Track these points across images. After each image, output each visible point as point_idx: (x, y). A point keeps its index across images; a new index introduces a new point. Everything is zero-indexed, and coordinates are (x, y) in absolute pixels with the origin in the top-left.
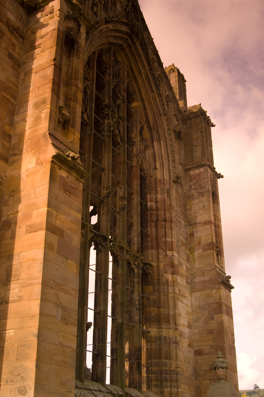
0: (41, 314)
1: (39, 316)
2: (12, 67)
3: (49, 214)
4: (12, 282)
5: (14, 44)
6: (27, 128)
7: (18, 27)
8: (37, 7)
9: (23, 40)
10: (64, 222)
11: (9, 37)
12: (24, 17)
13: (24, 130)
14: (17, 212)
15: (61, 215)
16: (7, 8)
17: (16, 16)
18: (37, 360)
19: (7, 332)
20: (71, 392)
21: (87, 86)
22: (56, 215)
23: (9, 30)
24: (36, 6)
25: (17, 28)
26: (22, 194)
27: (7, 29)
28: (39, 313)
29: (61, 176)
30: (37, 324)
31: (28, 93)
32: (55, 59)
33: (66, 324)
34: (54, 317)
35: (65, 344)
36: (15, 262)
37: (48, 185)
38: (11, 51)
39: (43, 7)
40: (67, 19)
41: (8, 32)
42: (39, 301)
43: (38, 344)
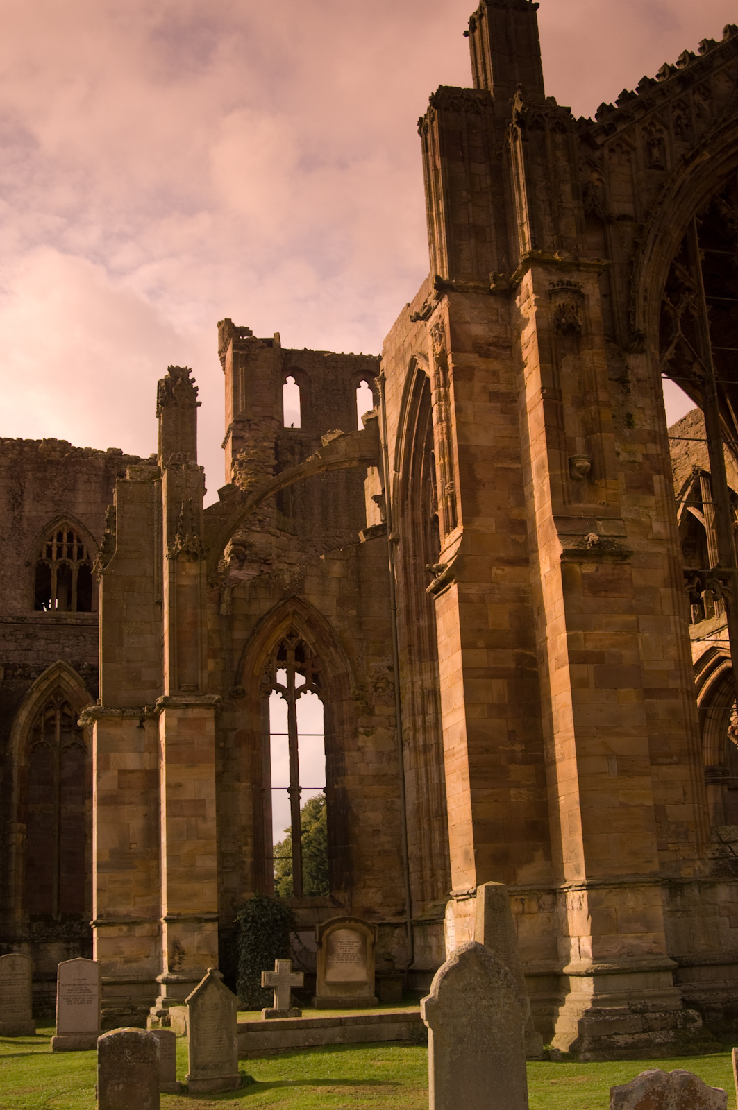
0: (579, 776)
1: (577, 779)
2: (502, 411)
3: (570, 640)
4: (555, 736)
5: (495, 373)
6: (536, 509)
7: (495, 337)
8: (513, 287)
9: (511, 351)
10: (601, 640)
11: (484, 367)
12: (502, 311)
13: (535, 513)
14: (546, 639)
15: (594, 632)
16: (469, 320)
17: (486, 321)
18: (583, 832)
19: (561, 799)
20: (652, 862)
21: (688, 306)
22: (585, 635)
23: (481, 356)
24: (511, 286)
25: (495, 340)
26: (547, 611)
27: (477, 356)
28: (576, 775)
29: (584, 575)
30: (578, 789)
31: (528, 448)
32: (543, 388)
33: (629, 776)
34: (605, 773)
35: (630, 803)
36: (554, 709)
37: (562, 599)
38: (492, 387)
39: (519, 284)
40: (553, 296)
41: (480, 359)
42: (575, 760)
43: (582, 813)
